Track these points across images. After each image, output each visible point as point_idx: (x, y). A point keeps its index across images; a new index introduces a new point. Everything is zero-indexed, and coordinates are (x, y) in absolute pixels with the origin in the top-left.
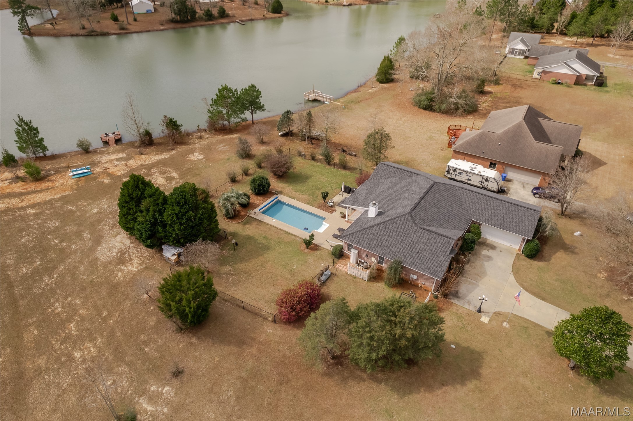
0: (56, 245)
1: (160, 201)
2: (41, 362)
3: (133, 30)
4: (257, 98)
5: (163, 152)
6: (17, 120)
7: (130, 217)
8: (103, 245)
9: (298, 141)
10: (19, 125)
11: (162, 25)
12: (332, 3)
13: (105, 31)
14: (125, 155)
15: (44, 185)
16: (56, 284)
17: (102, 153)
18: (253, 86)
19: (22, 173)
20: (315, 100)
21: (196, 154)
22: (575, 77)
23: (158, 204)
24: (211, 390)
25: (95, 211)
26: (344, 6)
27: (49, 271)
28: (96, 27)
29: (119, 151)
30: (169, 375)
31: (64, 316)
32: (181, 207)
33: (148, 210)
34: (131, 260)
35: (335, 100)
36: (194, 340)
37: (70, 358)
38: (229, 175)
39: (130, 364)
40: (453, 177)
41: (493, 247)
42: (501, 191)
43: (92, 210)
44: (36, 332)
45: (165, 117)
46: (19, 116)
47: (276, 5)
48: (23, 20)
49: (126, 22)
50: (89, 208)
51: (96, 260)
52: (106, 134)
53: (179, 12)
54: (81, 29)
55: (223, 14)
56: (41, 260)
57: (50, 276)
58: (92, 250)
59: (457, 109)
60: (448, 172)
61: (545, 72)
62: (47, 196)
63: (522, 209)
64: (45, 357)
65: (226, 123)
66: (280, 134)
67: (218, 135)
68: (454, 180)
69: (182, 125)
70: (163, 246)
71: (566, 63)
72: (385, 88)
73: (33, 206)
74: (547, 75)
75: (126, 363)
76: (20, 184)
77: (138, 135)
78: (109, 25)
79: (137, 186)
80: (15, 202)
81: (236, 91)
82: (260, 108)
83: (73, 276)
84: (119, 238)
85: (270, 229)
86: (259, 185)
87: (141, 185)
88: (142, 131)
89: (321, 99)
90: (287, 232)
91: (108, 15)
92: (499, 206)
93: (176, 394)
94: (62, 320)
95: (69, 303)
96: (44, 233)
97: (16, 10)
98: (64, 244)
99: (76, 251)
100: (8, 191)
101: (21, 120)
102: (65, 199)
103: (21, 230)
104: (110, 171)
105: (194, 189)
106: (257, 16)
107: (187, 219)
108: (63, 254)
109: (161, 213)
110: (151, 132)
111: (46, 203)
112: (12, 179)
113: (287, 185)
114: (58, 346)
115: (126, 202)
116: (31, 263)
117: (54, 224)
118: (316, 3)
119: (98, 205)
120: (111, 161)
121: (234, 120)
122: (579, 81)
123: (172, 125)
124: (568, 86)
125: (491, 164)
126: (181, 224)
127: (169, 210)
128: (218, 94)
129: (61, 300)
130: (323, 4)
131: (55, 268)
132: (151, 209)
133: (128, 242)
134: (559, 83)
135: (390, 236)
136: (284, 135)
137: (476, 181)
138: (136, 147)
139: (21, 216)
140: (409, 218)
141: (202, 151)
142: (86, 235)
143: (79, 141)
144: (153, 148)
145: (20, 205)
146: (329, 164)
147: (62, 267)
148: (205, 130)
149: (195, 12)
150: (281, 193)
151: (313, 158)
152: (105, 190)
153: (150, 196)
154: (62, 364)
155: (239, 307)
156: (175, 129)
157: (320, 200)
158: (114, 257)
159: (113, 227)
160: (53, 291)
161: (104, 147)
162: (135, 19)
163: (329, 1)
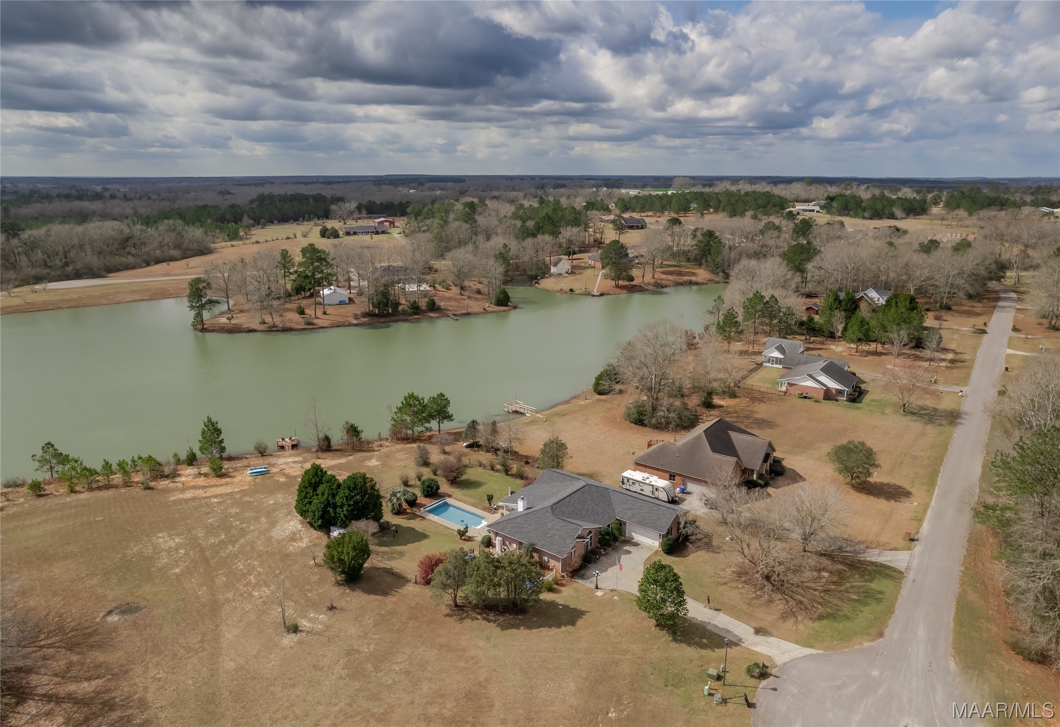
0: (237, 525)
1: (334, 486)
2: (230, 595)
3: (321, 325)
4: (445, 407)
5: (340, 457)
7: (307, 500)
8: (278, 528)
9: (483, 453)
10: (206, 425)
11: (356, 318)
12: (577, 292)
13: (288, 325)
14: (301, 459)
15: (224, 481)
16: (238, 551)
17: (279, 456)
18: (442, 395)
19: (205, 470)
20: (516, 412)
21: (373, 461)
22: (823, 391)
23: (332, 489)
24: (356, 619)
25: (272, 502)
26: (595, 295)
27: (233, 543)
28: (278, 320)
29: (295, 456)
30: (325, 609)
31: (245, 571)
32: (351, 491)
33: (323, 494)
34: (301, 539)
35: (537, 412)
36: (348, 591)
37: (250, 595)
38: (402, 478)
39: (296, 602)
40: (628, 488)
41: (636, 545)
42: (673, 501)
43: (268, 501)
44: (224, 579)
45: (347, 422)
46: (208, 417)
47: (502, 296)
48: (199, 315)
49: (313, 316)
50: (266, 500)
51: (271, 537)
52: (283, 439)
53: (378, 305)
54: (260, 323)
55: (433, 307)
56: (226, 535)
57: (234, 546)
58: (268, 530)
59: (668, 423)
60: (623, 483)
61: (790, 385)
62: (228, 490)
63: (663, 508)
64: (232, 593)
65: (410, 432)
66: (465, 444)
67: (399, 444)
68: (629, 490)
69: (362, 431)
70: (331, 528)
71: (811, 376)
72: (601, 400)
73: (216, 496)
74: (794, 387)
75: (293, 601)
76: (202, 478)
77: (317, 440)
78: (293, 318)
79: (316, 474)
80: (200, 493)
81: (423, 399)
82: (449, 417)
83: (252, 547)
84: (292, 523)
85: (430, 524)
86: (428, 487)
87: (319, 473)
88: (321, 436)
89: (522, 410)
90: (446, 527)
91: (293, 306)
92: (643, 506)
93: (329, 619)
94: (243, 573)
95: (249, 564)
96: (226, 516)
97: (194, 304)
98: (244, 525)
99: (254, 531)
100: (192, 484)
101: (210, 420)
102: (243, 492)
103: (207, 514)
104: (286, 472)
105: (364, 477)
106: (476, 310)
107: (354, 501)
108: (243, 532)
109: (334, 496)
110: (330, 437)
111: (226, 494)
112: (195, 474)
113: (457, 490)
114: (241, 588)
115: (306, 487)
116: (218, 536)
117: (234, 510)
118: (558, 291)
119: (274, 498)
120: (287, 463)
121: (418, 429)
122: (829, 396)
123: (353, 431)
124: (816, 401)
125: (671, 476)
126: (349, 506)
127: (341, 493)
128: (404, 402)
129: (242, 561)
130: (566, 293)
131: (237, 541)
132: (326, 493)
133: (300, 527)
134: (806, 397)
135: (530, 525)
136: (469, 446)
137: (648, 491)
138: (312, 452)
139: (206, 503)
140: (550, 510)
141: (380, 458)
142: (263, 519)
143: (257, 443)
144: (330, 454)
145: (204, 495)
146: (507, 474)
147: (242, 541)
148: (387, 439)
149: (398, 304)
150: (450, 496)
151: (493, 468)
152: (281, 487)
153: (327, 482)
154: (245, 598)
155: (389, 573)
156: (355, 435)
157: (486, 504)
158: (287, 536)
159: (287, 515)
160: (236, 556)
161: (279, 451)
162: (325, 313)
163: (574, 288)
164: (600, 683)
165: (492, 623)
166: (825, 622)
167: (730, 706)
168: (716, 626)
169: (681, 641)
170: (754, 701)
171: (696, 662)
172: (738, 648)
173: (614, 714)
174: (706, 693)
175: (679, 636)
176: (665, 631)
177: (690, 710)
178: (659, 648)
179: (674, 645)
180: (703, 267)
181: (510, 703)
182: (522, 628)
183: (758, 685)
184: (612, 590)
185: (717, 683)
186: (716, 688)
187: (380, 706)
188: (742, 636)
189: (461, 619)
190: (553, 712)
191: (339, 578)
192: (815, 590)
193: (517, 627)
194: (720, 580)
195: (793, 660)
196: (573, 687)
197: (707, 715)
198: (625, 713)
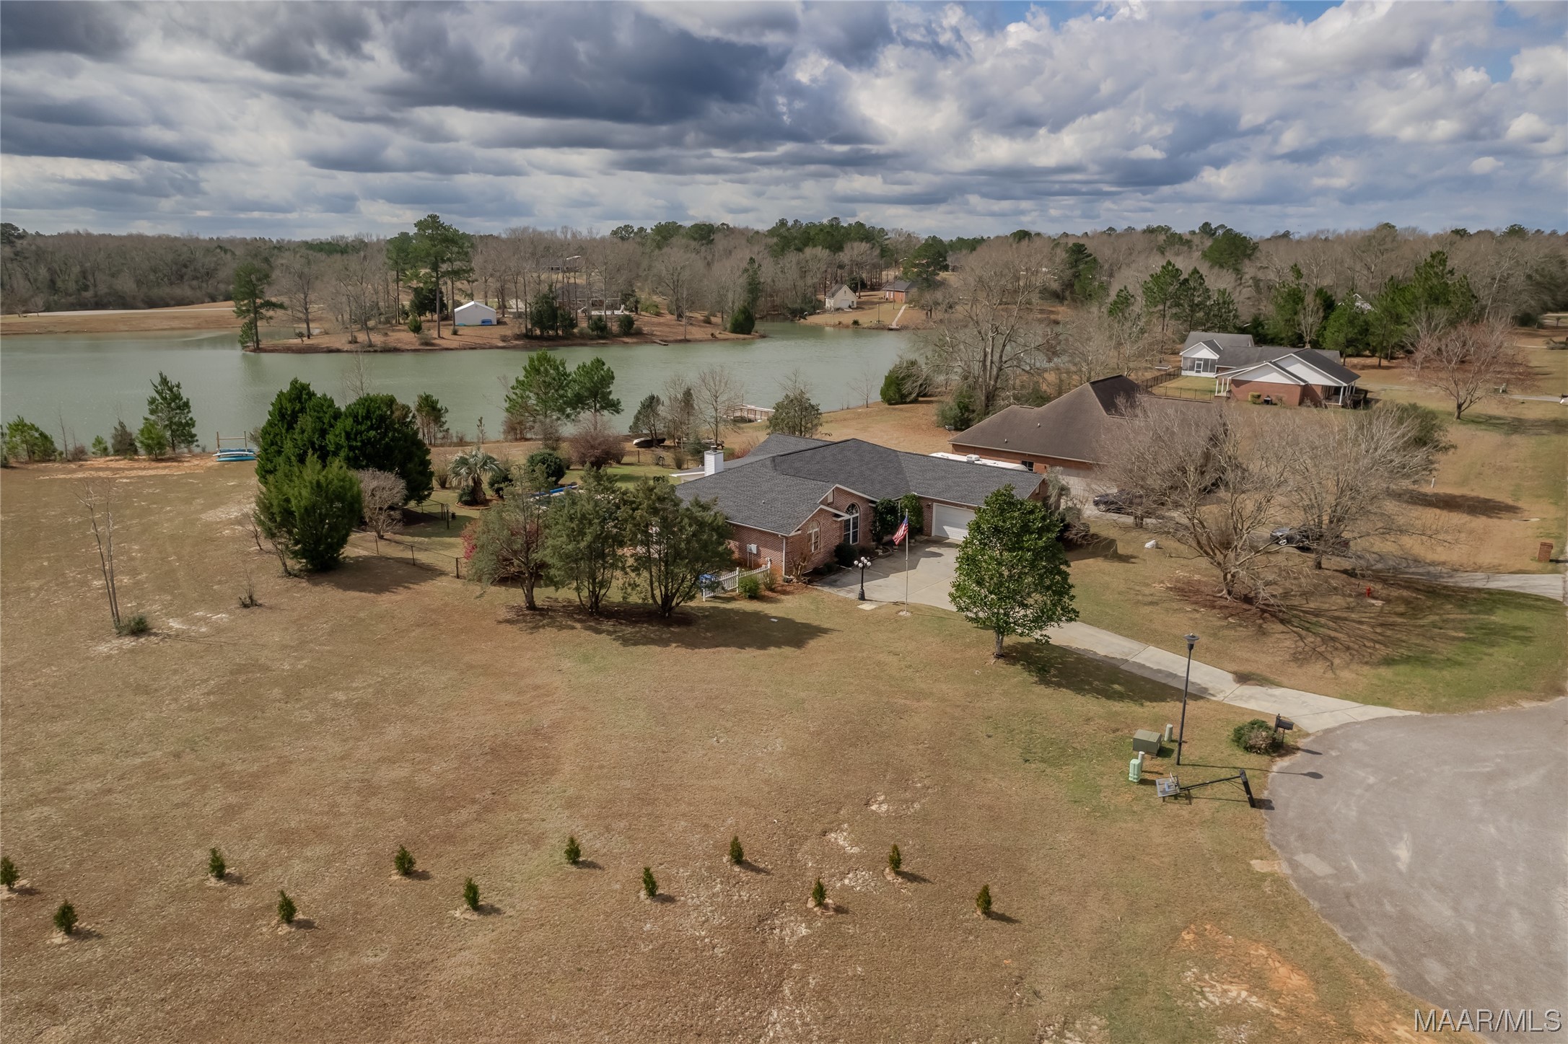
1: (328, 418)
4: (607, 384)
6: (157, 381)
10: (157, 392)
11: (504, 341)
12: (865, 326)
13: (393, 344)
20: (741, 419)
22: (1298, 391)
23: (322, 422)
24: (293, 622)
26: (892, 330)
28: (376, 339)
30: (231, 606)
32: (359, 424)
46: (161, 374)
47: (741, 317)
48: (251, 325)
49: (435, 336)
53: (540, 326)
54: (348, 342)
55: (629, 330)
61: (1237, 383)
66: (636, 441)
69: (447, 411)
71: (1275, 364)
72: (894, 408)
74: (1243, 387)
78: (402, 338)
82: (612, 406)
86: (540, 463)
87: (302, 397)
89: (751, 416)
93: (234, 621)
97: (243, 307)
101: (164, 381)
106: (698, 336)
107: (362, 441)
118: (834, 326)
122: (1309, 397)
123: (428, 406)
124: (1288, 408)
125: (1024, 463)
128: (528, 366)
130: (847, 327)
134: (1267, 402)
135: (723, 488)
136: (644, 445)
140: (769, 463)
149: (574, 326)
151: (680, 466)
153: (315, 411)
155: (407, 563)
156: (434, 418)
162: (455, 333)
163: (860, 322)
164: (854, 745)
165: (603, 635)
166: (1402, 668)
167: (1203, 805)
168: (1143, 666)
169: (1059, 685)
170: (1265, 795)
171: (1101, 721)
172: (1201, 703)
173: (884, 807)
174: (1132, 776)
175: (1054, 676)
176: (1019, 667)
177: (1094, 810)
178: (1005, 693)
179: (1041, 689)
180: (1066, 302)
181: (601, 767)
182: (674, 645)
183: (1270, 766)
184: (895, 603)
185: (1159, 761)
186: (1161, 769)
187: (254, 761)
188: (1209, 685)
189: (536, 627)
190: (715, 789)
191: (291, 563)
192: (1361, 623)
193: (664, 643)
194: (1140, 598)
195: (1347, 724)
196: (779, 746)
197: (1141, 821)
198: (917, 806)
